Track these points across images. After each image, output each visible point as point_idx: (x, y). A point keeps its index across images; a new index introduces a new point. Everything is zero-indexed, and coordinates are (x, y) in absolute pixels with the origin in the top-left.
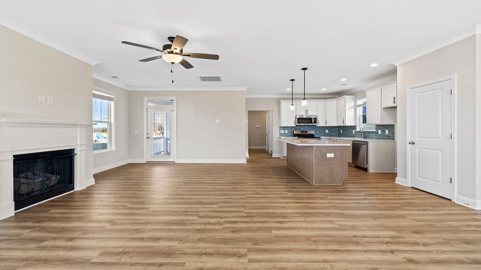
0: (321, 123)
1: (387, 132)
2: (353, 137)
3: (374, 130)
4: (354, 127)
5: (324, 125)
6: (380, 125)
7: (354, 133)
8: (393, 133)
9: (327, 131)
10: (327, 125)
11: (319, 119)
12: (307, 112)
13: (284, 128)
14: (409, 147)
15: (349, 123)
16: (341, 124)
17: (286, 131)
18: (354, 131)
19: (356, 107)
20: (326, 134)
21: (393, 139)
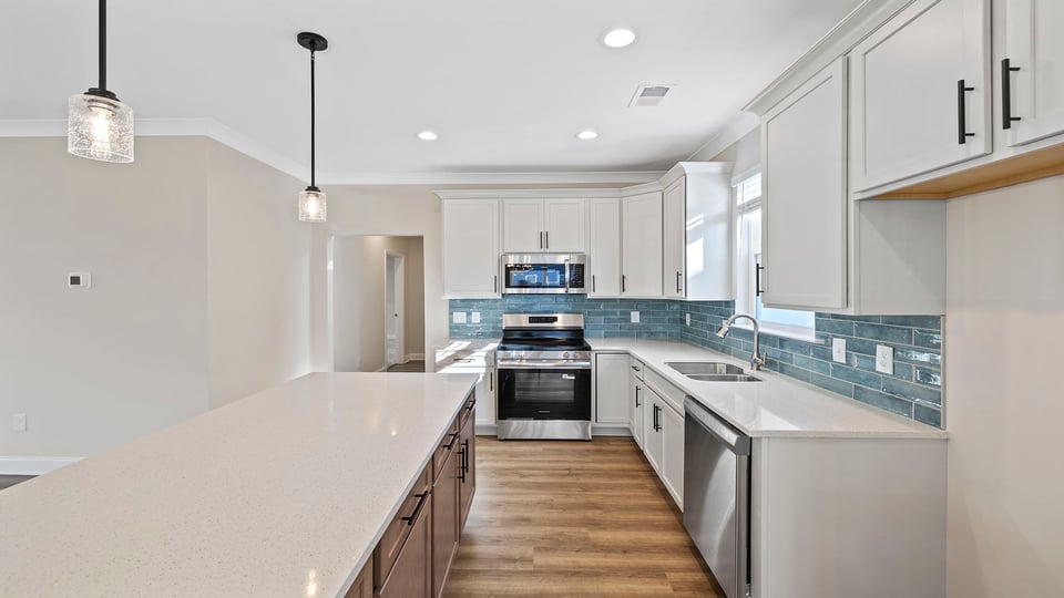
0: (601, 287)
1: (884, 357)
3: (811, 338)
4: (725, 308)
5: (615, 293)
6: (840, 318)
9: (635, 317)
11: (593, 270)
12: (544, 239)
13: (466, 304)
16: (671, 294)
17: (476, 317)
20: (633, 327)
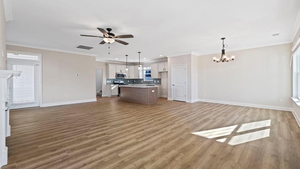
1: (158, 81)
2: (142, 84)
4: (142, 79)
6: (155, 79)
7: (142, 82)
8: (161, 82)
9: (128, 81)
10: (130, 78)
12: (121, 71)
13: (109, 80)
14: (172, 86)
15: (141, 78)
16: (138, 78)
17: (110, 82)
18: (142, 81)
19: (143, 70)
21: (161, 84)
